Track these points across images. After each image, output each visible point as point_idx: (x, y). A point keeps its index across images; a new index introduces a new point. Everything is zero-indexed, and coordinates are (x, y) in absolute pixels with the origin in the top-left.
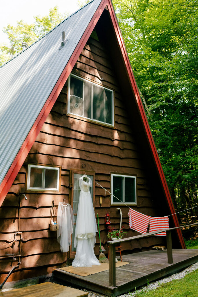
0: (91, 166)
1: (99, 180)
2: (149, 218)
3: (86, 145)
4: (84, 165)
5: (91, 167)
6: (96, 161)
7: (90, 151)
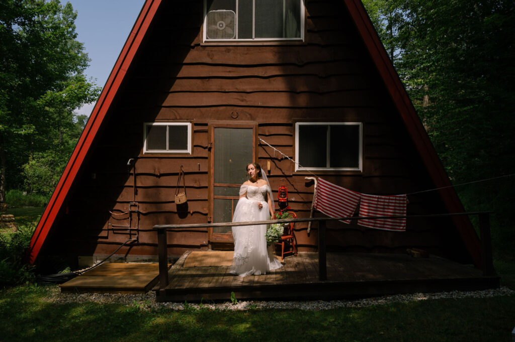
0: (250, 114)
1: (267, 134)
2: (359, 195)
3: (241, 82)
4: (236, 113)
5: (249, 116)
6: (260, 104)
7: (248, 91)
